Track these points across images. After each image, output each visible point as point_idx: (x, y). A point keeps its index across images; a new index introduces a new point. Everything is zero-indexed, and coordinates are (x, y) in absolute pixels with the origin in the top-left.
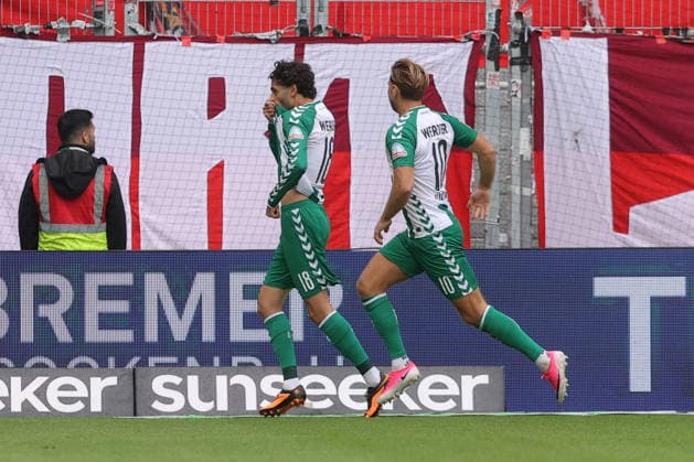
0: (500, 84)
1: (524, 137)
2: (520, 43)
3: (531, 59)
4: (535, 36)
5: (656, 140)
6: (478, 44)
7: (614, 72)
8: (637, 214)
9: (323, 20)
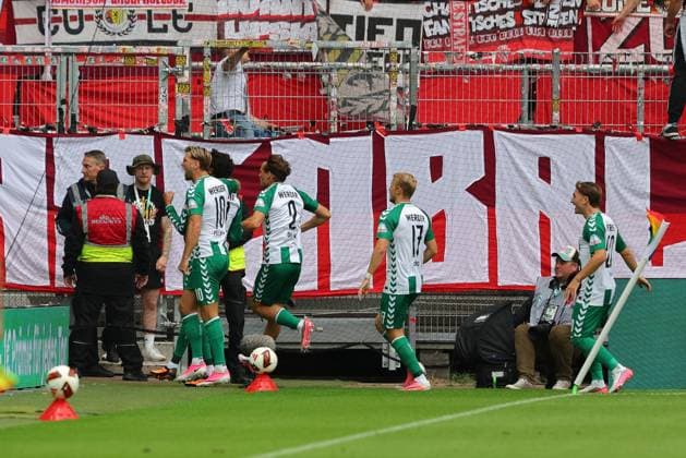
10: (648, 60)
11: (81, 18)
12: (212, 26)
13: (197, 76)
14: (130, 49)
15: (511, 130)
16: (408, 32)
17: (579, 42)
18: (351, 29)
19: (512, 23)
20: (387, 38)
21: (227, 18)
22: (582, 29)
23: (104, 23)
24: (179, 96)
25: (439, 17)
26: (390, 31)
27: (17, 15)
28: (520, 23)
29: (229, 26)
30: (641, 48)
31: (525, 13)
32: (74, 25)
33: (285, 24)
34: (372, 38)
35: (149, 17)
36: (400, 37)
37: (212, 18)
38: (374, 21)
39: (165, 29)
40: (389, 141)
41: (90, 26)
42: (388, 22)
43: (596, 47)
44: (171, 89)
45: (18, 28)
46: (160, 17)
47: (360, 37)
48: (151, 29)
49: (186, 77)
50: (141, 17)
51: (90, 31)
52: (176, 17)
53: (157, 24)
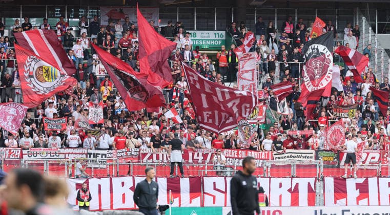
0: (319, 184)
1: (322, 191)
2: (322, 178)
3: (323, 180)
4: (324, 177)
5: (340, 191)
6: (316, 178)
7: (334, 182)
8: (338, 201)
9: (295, 175)
10: (153, 162)
11: (37, 153)
12: (64, 155)
13: (73, 166)
14: (59, 160)
15: (138, 176)
16: (104, 156)
17: (139, 158)
18: (92, 156)
19: (125, 155)
20: (99, 158)
21: (67, 153)
22: (139, 155)
23: (41, 155)
24: (69, 170)
25: (110, 153)
26: (100, 156)
27: (23, 153)
28: (127, 155)
29: (67, 155)
30: (151, 160)
31: (128, 152)
32: (35, 155)
33: (78, 155)
34: (96, 157)
35: (50, 153)
36: (102, 157)
37: (63, 154)
38: (97, 154)
39: (54, 156)
40: (113, 179)
41: (38, 155)
42: (100, 154)
43: (142, 159)
44: (68, 168)
45: (24, 156)
46: (53, 153)
47: (94, 157)
48: (51, 156)
49: (71, 166)
50: (49, 153)
51: (39, 156)
52: (56, 153)
53: (52, 155)
